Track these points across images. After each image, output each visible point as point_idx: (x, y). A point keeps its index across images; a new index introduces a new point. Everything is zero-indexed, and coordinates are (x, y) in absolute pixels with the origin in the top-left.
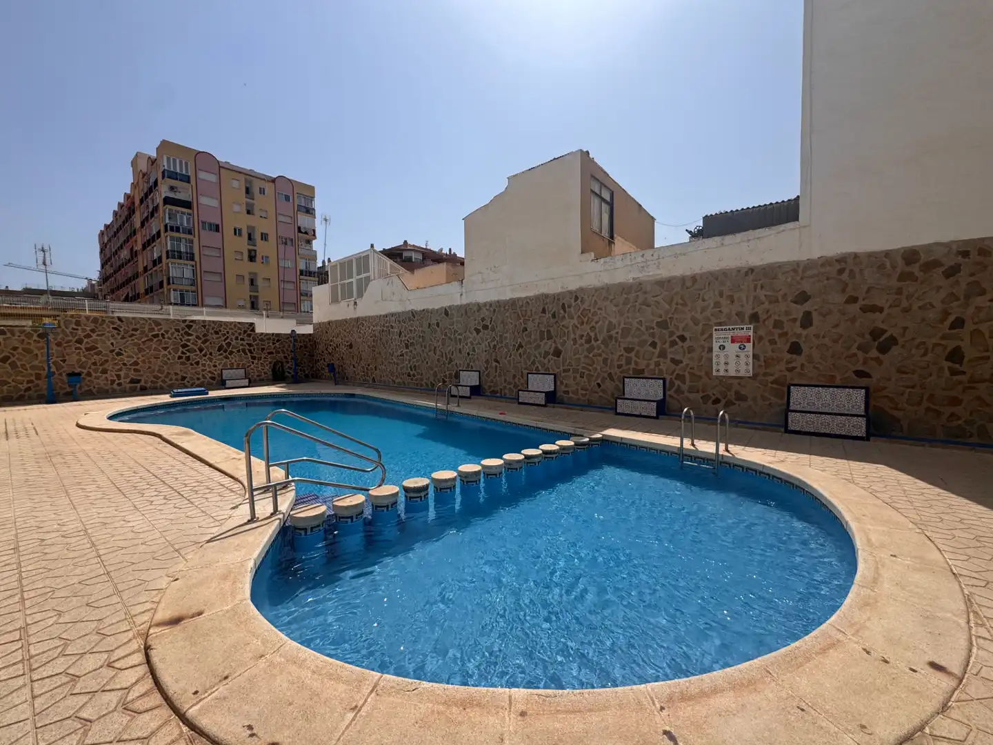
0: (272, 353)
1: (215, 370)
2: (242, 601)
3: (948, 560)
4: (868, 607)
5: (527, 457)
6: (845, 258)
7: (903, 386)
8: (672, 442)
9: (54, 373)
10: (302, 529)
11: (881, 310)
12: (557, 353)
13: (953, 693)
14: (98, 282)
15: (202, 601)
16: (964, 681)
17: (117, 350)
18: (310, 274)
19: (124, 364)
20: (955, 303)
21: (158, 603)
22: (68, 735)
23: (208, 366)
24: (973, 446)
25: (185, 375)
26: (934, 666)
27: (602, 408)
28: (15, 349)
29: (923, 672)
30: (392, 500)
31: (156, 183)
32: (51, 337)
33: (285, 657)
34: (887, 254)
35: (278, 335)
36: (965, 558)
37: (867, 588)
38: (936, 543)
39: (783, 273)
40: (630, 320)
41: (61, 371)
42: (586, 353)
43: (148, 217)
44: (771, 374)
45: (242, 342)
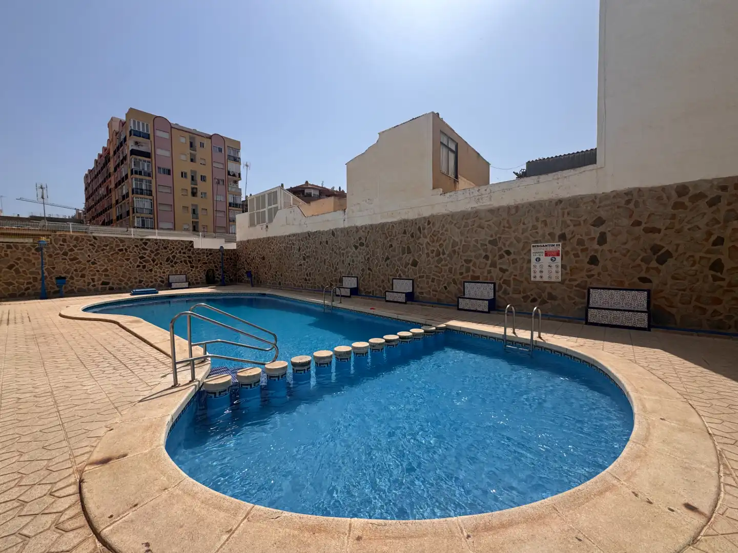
0: (206, 263)
1: (164, 276)
2: (157, 446)
3: (706, 423)
4: (639, 459)
5: (387, 341)
6: (631, 191)
7: (677, 289)
8: (498, 330)
9: (46, 277)
10: (213, 393)
11: (659, 231)
12: (415, 264)
13: (703, 528)
14: (83, 211)
15: (127, 446)
16: (712, 519)
17: (93, 260)
18: (236, 205)
19: (98, 271)
20: (717, 226)
21: (96, 447)
22: (10, 548)
23: (159, 272)
25: (142, 279)
26: (689, 507)
27: (448, 305)
28: (19, 259)
29: (679, 511)
30: (282, 372)
31: (125, 139)
32: (44, 250)
33: (183, 490)
34: (664, 189)
35: (210, 250)
36: (720, 421)
37: (639, 444)
38: (697, 409)
39: (585, 203)
40: (469, 239)
41: (51, 275)
42: (436, 264)
43: (119, 164)
44: (575, 280)
45: (184, 255)
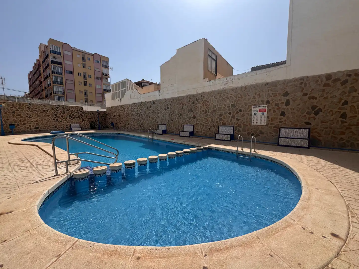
0: (90, 118)
1: (68, 124)
2: (33, 207)
3: (339, 191)
4: (305, 209)
5: (177, 154)
6: (303, 78)
7: (323, 128)
8: (235, 149)
9: (4, 124)
11: (316, 98)
12: (194, 117)
14: (28, 93)
15: (15, 207)
17: (29, 116)
18: (107, 90)
19: (32, 121)
20: (345, 95)
23: (65, 123)
24: (349, 150)
25: (56, 126)
26: (333, 235)
27: (210, 138)
29: (328, 238)
30: (119, 168)
31: (48, 55)
32: (2, 110)
33: (38, 231)
34: (319, 76)
35: (92, 112)
36: (346, 190)
37: (305, 201)
38: (334, 184)
39: (279, 84)
40: (221, 104)
41: (7, 123)
42: (205, 117)
43: (45, 68)
44: (273, 124)
45: (78, 114)
